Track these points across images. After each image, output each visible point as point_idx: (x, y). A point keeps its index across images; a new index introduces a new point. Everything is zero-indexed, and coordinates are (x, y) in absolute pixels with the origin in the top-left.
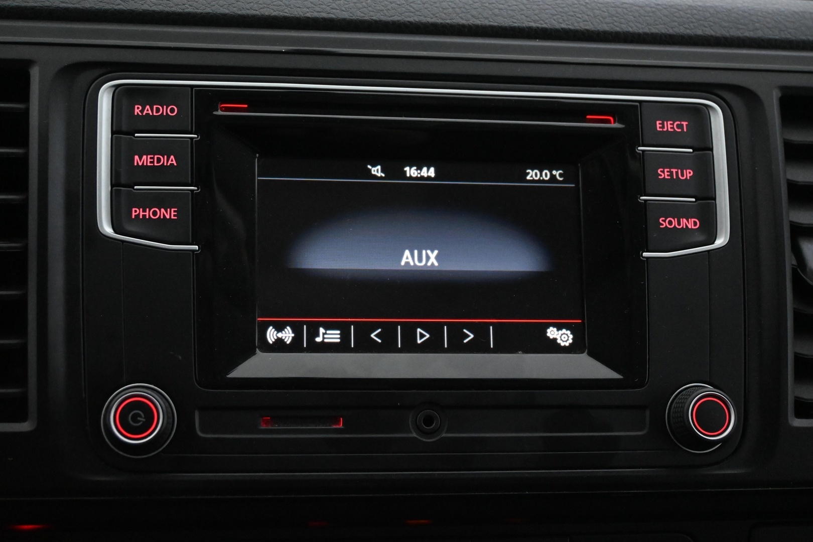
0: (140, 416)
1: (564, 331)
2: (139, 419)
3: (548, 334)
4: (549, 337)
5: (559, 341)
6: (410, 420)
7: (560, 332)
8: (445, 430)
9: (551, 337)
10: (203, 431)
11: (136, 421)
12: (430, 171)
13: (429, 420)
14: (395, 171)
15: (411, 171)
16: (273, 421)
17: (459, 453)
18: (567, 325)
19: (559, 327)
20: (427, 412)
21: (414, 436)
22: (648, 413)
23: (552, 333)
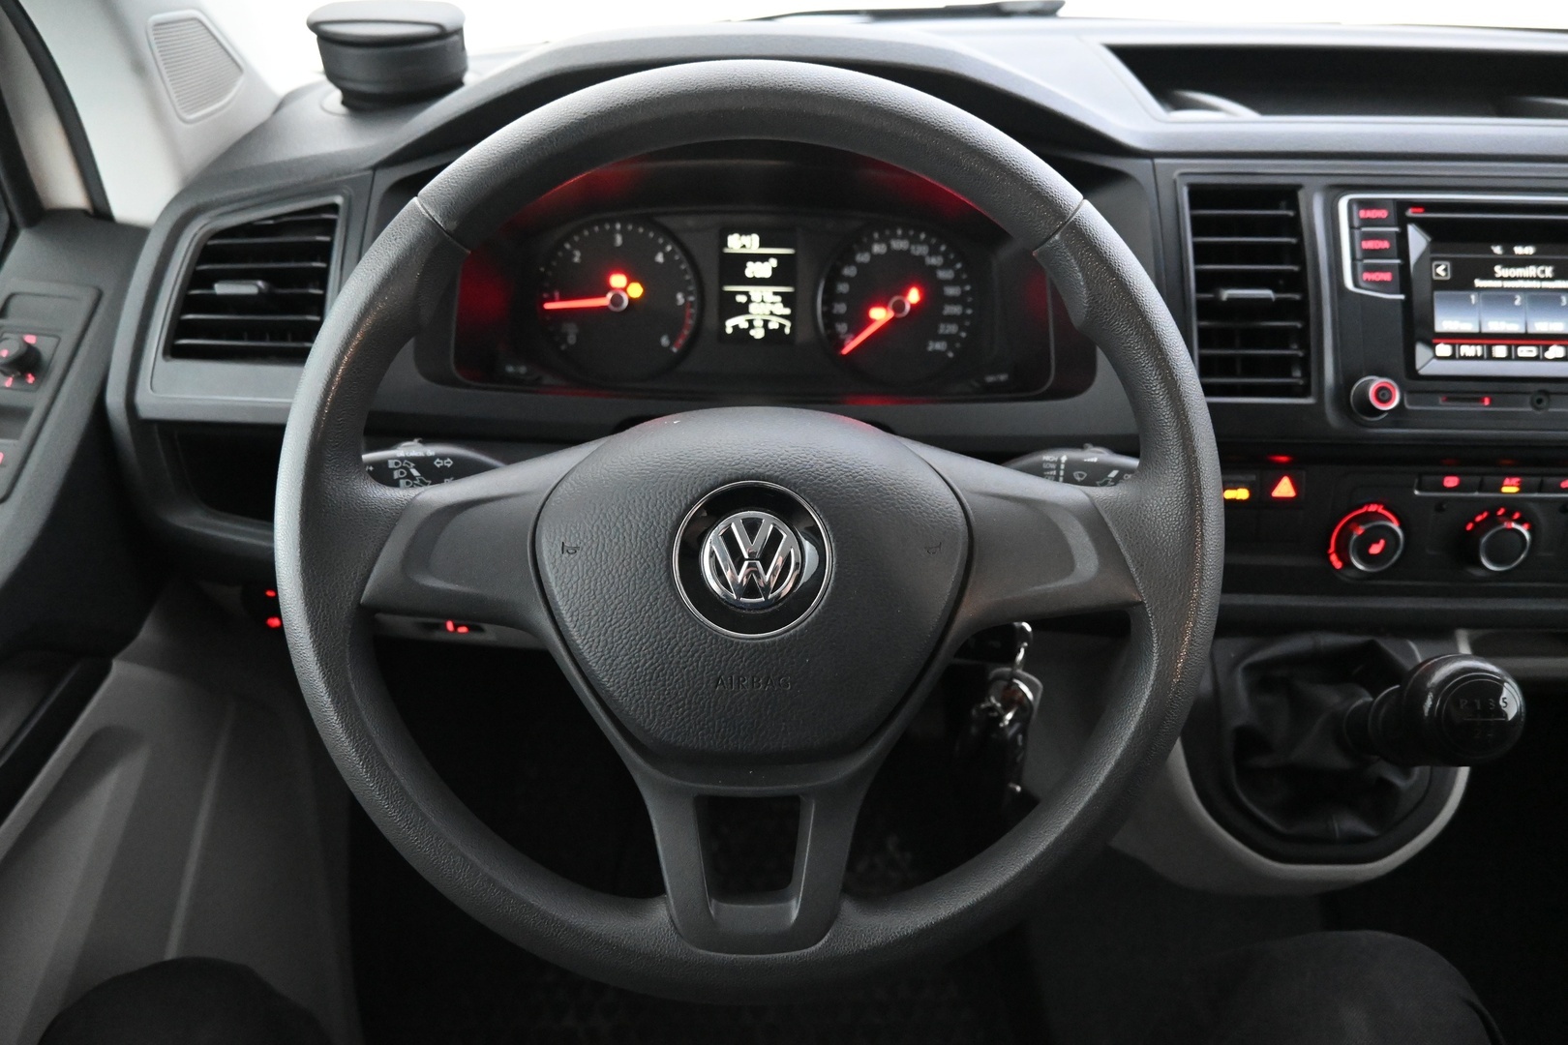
2: (1384, 394)
6: (1528, 401)
8: (1550, 406)
10: (1408, 405)
12: (1529, 250)
13: (1540, 401)
14: (1508, 250)
15: (1519, 250)
16: (1448, 399)
17: (1558, 421)
20: (1537, 397)
21: (1531, 410)
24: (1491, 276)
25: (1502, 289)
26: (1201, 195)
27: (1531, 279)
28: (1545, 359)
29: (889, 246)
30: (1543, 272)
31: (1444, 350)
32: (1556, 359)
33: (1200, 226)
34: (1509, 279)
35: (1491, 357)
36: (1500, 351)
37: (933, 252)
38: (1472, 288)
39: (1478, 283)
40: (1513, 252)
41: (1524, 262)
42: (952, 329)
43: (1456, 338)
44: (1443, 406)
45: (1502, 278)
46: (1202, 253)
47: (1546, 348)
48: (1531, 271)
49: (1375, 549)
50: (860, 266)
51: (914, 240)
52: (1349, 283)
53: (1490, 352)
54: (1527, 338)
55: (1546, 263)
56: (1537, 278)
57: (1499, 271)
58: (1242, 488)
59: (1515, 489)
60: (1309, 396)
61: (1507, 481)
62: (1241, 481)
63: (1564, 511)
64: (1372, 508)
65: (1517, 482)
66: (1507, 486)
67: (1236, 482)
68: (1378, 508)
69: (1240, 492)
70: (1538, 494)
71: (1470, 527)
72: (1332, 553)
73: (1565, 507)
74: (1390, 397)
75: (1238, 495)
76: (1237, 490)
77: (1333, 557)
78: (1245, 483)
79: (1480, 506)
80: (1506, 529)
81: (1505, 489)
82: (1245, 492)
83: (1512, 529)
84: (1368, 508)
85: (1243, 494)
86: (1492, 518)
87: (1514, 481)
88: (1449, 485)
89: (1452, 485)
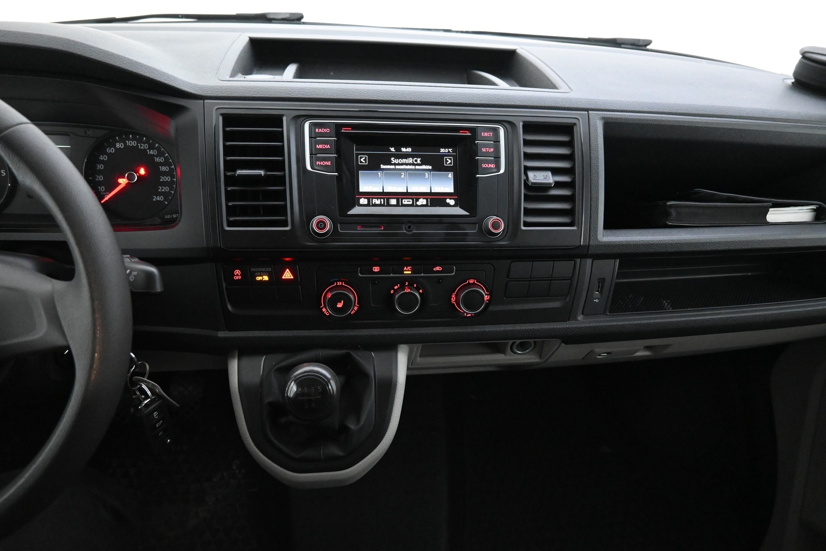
5: (450, 204)
6: (404, 227)
8: (414, 230)
10: (340, 230)
12: (409, 150)
13: (409, 227)
14: (398, 150)
15: (404, 150)
16: (362, 227)
17: (419, 237)
18: (453, 199)
19: (450, 199)
20: (409, 225)
21: (405, 231)
22: (477, 225)
23: (448, 201)
24: (390, 163)
25: (395, 169)
26: (229, 119)
27: (410, 164)
28: (417, 206)
29: (125, 144)
30: (416, 161)
31: (363, 201)
32: (422, 206)
33: (227, 136)
34: (399, 164)
35: (389, 205)
36: (393, 202)
37: (151, 147)
38: (379, 169)
39: (382, 166)
40: (401, 151)
41: (406, 156)
42: (166, 189)
43: (370, 195)
44: (360, 230)
45: (395, 164)
46: (228, 151)
47: (417, 200)
48: (410, 160)
49: (340, 305)
50: (109, 155)
51: (140, 141)
52: (309, 167)
53: (388, 202)
54: (407, 195)
55: (418, 156)
56: (413, 164)
57: (393, 160)
58: (265, 275)
59: (410, 272)
60: (287, 226)
61: (405, 268)
62: (263, 272)
63: (439, 283)
64: (339, 283)
65: (410, 268)
66: (405, 271)
67: (261, 272)
68: (342, 284)
69: (264, 277)
70: (422, 274)
71: (392, 292)
72: (323, 308)
73: (439, 280)
74: (325, 227)
75: (263, 278)
76: (262, 276)
77: (324, 310)
78: (265, 272)
79: (395, 281)
80: (406, 293)
81: (405, 272)
82: (267, 277)
83: (409, 292)
84: (337, 283)
85: (266, 278)
86: (402, 287)
87: (409, 268)
88: (375, 271)
89: (377, 271)
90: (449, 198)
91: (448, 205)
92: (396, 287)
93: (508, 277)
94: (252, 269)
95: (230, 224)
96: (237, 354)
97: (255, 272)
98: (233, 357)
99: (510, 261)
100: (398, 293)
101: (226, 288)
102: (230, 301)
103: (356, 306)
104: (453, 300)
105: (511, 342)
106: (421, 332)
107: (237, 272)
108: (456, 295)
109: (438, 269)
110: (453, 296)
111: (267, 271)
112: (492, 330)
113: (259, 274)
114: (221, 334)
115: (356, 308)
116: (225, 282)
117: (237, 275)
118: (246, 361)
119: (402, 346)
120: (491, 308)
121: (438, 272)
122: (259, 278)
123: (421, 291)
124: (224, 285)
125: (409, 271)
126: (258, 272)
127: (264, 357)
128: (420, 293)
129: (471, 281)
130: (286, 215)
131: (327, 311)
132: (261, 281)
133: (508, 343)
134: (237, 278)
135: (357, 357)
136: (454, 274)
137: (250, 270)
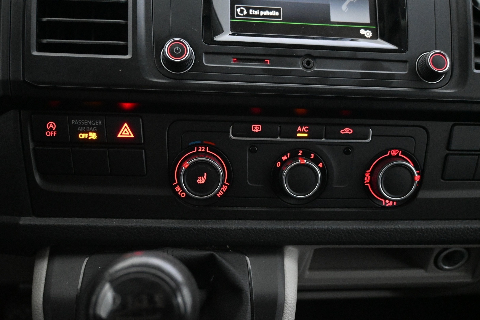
0: (176, 49)
1: (368, 31)
2: (177, 49)
3: (361, 32)
4: (361, 34)
5: (365, 35)
6: (300, 63)
7: (367, 31)
8: (316, 67)
9: (362, 34)
10: (206, 63)
11: (179, 49)
13: (308, 63)
16: (238, 60)
17: (322, 77)
18: (369, 29)
19: (366, 29)
20: (309, 59)
21: (301, 69)
22: (408, 64)
23: (362, 32)
44: (235, 63)
49: (201, 180)
58: (91, 132)
59: (306, 135)
60: (126, 54)
61: (299, 129)
62: (90, 126)
63: (347, 153)
64: (202, 149)
65: (306, 129)
66: (299, 132)
67: (85, 126)
68: (205, 149)
69: (91, 134)
70: (324, 140)
71: (279, 164)
72: (176, 186)
73: (347, 150)
74: (183, 53)
75: (89, 136)
76: (88, 133)
77: (178, 189)
78: (93, 126)
79: (283, 148)
80: (300, 165)
81: (299, 135)
82: (94, 134)
83: (305, 165)
84: (198, 149)
85: (93, 136)
86: (294, 157)
87: (304, 128)
88: (255, 130)
89: (258, 131)
90: (363, 28)
91: (363, 37)
92: (284, 158)
93: (448, 148)
94: (73, 122)
95: (41, 48)
96: (48, 253)
97: (77, 126)
98: (42, 257)
99: (450, 124)
100: (287, 166)
101: (34, 149)
102: (39, 170)
103: (226, 185)
104: (367, 180)
105: (438, 247)
106: (321, 227)
107: (51, 125)
108: (371, 174)
109: (347, 132)
110: (367, 175)
111: (95, 126)
112: (423, 227)
113: (83, 129)
114: (24, 221)
115: (225, 188)
116: (33, 140)
117: (51, 129)
118: (60, 264)
119: (290, 248)
120: (422, 195)
121: (347, 136)
122: (83, 136)
123: (321, 165)
124: (31, 145)
125: (304, 132)
126: (81, 126)
127: (87, 259)
128: (319, 167)
129: (394, 154)
130: (126, 40)
131: (183, 191)
132: (87, 141)
133: (432, 250)
134: (51, 134)
135: (224, 262)
136: (369, 140)
137: (70, 122)
